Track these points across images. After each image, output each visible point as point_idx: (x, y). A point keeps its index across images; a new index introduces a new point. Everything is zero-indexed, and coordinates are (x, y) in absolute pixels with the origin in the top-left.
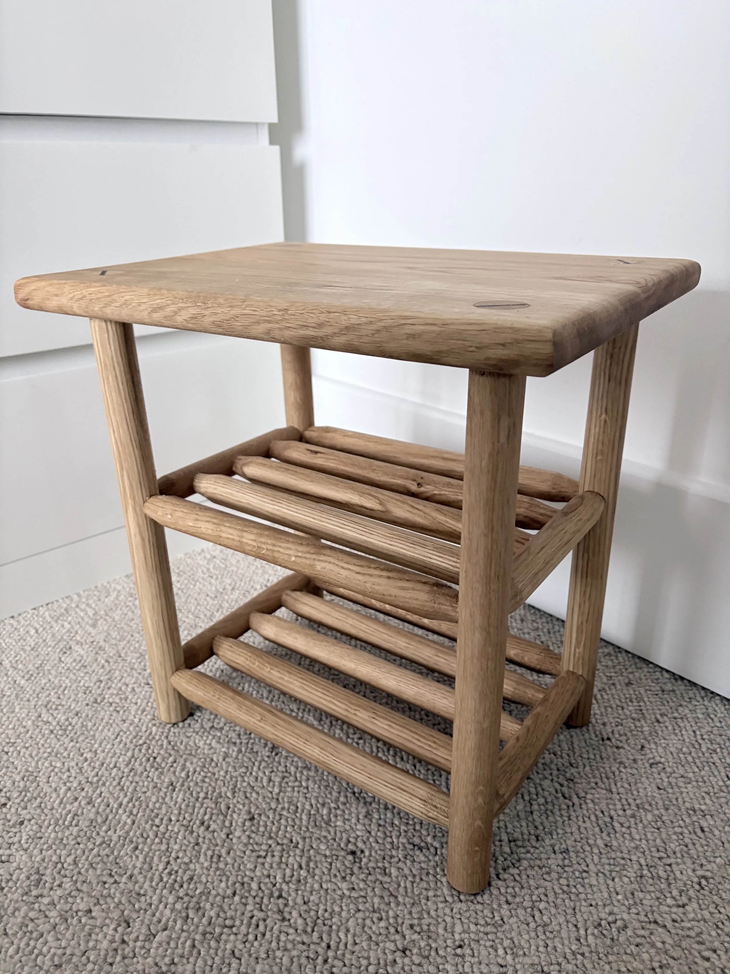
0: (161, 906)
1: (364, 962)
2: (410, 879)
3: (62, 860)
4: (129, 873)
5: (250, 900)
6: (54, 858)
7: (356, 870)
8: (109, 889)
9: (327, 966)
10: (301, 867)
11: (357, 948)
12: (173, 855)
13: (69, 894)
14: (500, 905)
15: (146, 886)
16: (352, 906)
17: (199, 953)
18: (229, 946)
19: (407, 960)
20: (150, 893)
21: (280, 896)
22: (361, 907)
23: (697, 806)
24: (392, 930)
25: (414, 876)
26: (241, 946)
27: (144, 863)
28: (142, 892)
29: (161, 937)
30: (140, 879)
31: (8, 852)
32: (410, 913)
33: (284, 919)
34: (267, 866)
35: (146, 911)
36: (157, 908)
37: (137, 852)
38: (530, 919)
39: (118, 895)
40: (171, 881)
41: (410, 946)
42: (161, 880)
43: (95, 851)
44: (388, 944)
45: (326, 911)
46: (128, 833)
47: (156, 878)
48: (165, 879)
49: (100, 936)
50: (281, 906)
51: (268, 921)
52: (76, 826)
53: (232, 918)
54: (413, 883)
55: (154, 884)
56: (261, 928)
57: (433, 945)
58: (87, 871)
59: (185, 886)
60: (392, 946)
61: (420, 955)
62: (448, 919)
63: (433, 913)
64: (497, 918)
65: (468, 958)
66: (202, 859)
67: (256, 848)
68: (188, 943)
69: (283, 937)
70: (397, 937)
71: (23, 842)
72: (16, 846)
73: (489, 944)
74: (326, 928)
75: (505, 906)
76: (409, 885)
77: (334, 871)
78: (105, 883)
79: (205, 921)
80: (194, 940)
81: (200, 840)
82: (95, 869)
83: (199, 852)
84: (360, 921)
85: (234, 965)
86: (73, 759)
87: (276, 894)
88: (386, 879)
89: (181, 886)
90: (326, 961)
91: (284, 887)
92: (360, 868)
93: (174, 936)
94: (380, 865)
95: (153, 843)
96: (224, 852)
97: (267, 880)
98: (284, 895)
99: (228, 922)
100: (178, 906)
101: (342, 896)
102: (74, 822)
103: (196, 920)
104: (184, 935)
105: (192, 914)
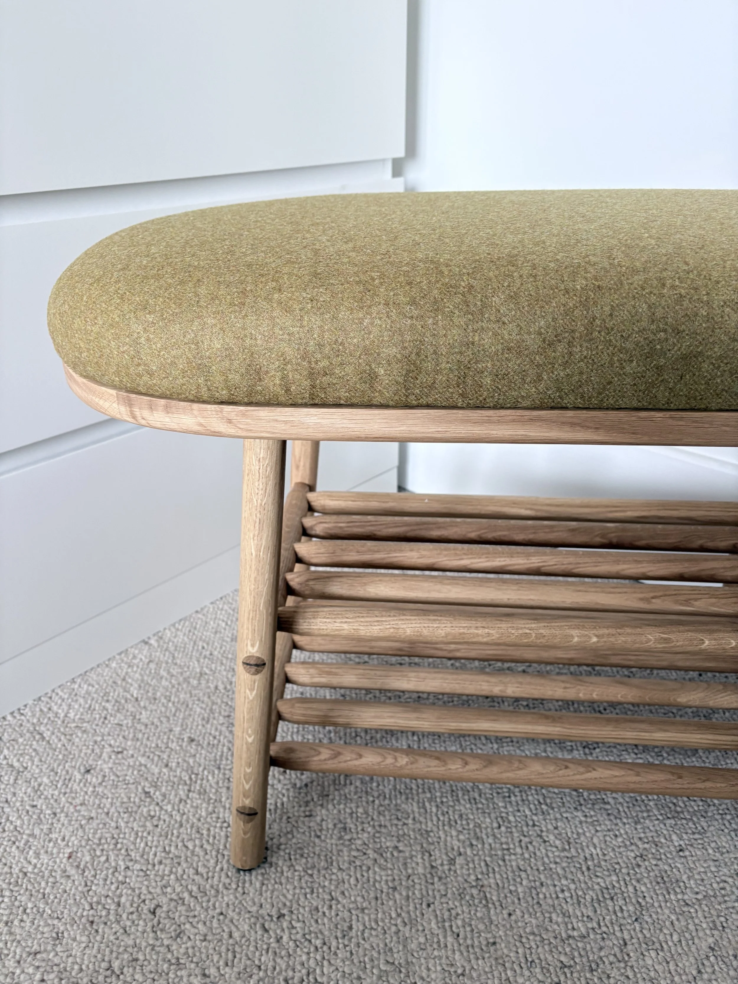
0: (449, 839)
1: (617, 866)
2: (625, 805)
3: (354, 810)
4: (412, 816)
5: (514, 830)
6: (348, 810)
7: (582, 802)
8: (402, 829)
9: (591, 871)
10: (540, 802)
11: (607, 858)
12: (438, 800)
13: (374, 836)
14: (698, 819)
15: (430, 824)
16: (591, 828)
17: (494, 870)
18: (514, 864)
19: (647, 863)
20: (435, 829)
21: (534, 825)
22: (598, 828)
24: (628, 843)
25: (627, 802)
26: (522, 863)
27: (419, 808)
28: (429, 829)
29: (460, 861)
30: (422, 819)
31: (308, 809)
32: (636, 829)
33: (545, 842)
34: (514, 803)
35: (438, 843)
36: (446, 841)
37: (410, 801)
38: (723, 827)
39: (411, 833)
40: (446, 820)
41: (645, 853)
42: (439, 819)
43: (377, 802)
44: (629, 853)
45: (572, 832)
46: (395, 786)
47: (435, 819)
48: (441, 818)
49: (414, 865)
50: (539, 833)
51: (534, 843)
52: (351, 784)
53: (507, 843)
54: (628, 807)
55: (435, 823)
56: (531, 848)
57: (662, 851)
58: (378, 817)
59: (459, 822)
60: (633, 855)
61: (655, 858)
62: (665, 832)
63: (652, 828)
64: (699, 828)
65: (689, 858)
66: (462, 802)
67: (500, 791)
68: (483, 864)
69: (550, 854)
70: (633, 847)
71: (315, 800)
72: (312, 803)
73: (700, 846)
74: (578, 846)
75: (702, 819)
76: (626, 810)
77: (567, 805)
78: (396, 825)
79: (487, 846)
80: (485, 861)
81: (454, 788)
82: (384, 816)
83: (457, 796)
84: (601, 838)
85: (523, 875)
86: (319, 732)
87: (531, 823)
88: (608, 807)
89: (456, 823)
90: (588, 869)
91: (535, 818)
92: (585, 800)
93: (469, 859)
94: (599, 797)
95: (418, 794)
96: (476, 795)
97: (519, 814)
98: (537, 823)
99: (505, 846)
100: (461, 837)
101: (581, 822)
102: (348, 782)
103: (480, 846)
104: (476, 858)
105: (474, 843)
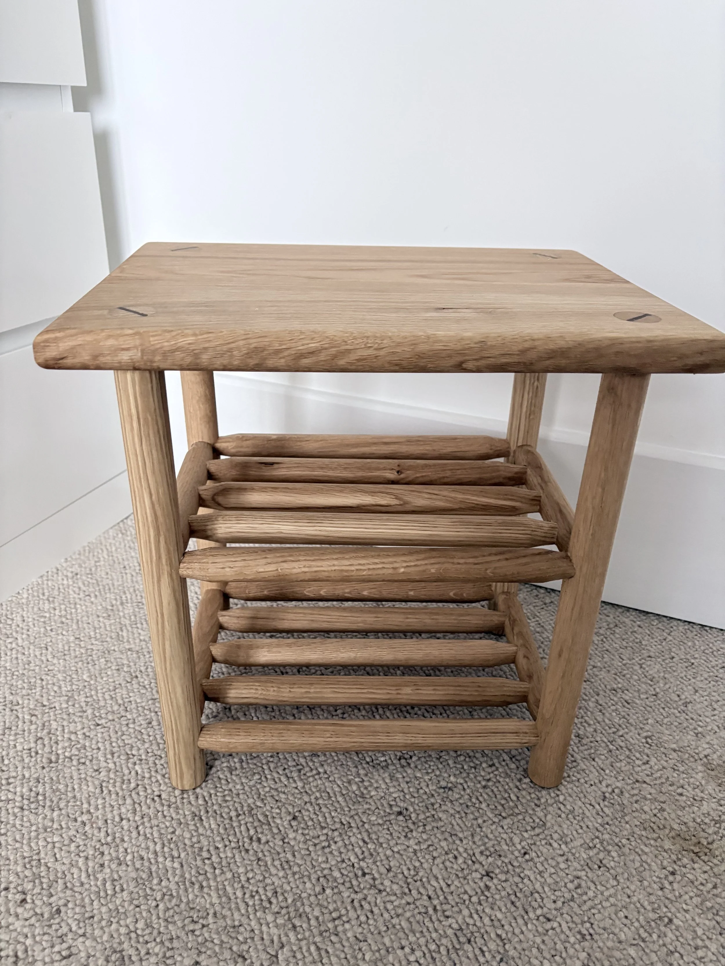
0: (264, 928)
1: (466, 897)
2: (457, 816)
3: (132, 928)
4: (211, 912)
5: (342, 888)
6: (123, 930)
7: (412, 826)
8: (202, 934)
9: (439, 913)
10: (364, 842)
11: (453, 888)
12: (243, 878)
13: (164, 956)
14: (533, 810)
15: (236, 916)
16: (427, 857)
17: (327, 952)
18: (350, 934)
19: (495, 881)
20: (245, 921)
21: (364, 874)
22: (435, 854)
23: (615, 686)
24: (470, 862)
25: (459, 812)
26: (360, 930)
27: (220, 897)
28: (237, 923)
29: (284, 954)
30: (226, 912)
31: (65, 945)
32: (474, 843)
33: (380, 891)
34: (336, 853)
35: (253, 938)
36: (262, 932)
37: (206, 890)
38: (559, 812)
39: (215, 936)
40: (257, 902)
41: (491, 869)
42: (247, 905)
43: (161, 906)
44: (474, 875)
45: (409, 869)
46: (183, 876)
47: (242, 906)
48: (251, 903)
50: (371, 882)
51: (369, 899)
52: (122, 890)
53: (335, 910)
54: (461, 818)
55: (243, 911)
56: (366, 906)
57: (507, 861)
58: (167, 927)
59: (274, 900)
60: (477, 875)
61: (502, 872)
62: (504, 836)
63: (490, 836)
64: (537, 820)
65: (536, 860)
66: (273, 871)
67: (316, 841)
68: (313, 948)
69: (390, 906)
70: (477, 866)
71: (74, 929)
72: (70, 936)
73: (543, 842)
74: (419, 883)
75: (538, 809)
76: (460, 822)
77: (395, 835)
78: (193, 931)
79: (313, 922)
80: (315, 943)
81: (260, 855)
82: (174, 923)
83: (266, 865)
84: (441, 866)
85: (365, 947)
86: (68, 828)
87: (360, 873)
88: (441, 824)
89: (270, 903)
90: (435, 909)
91: (363, 864)
92: (414, 823)
93: (295, 948)
94: (428, 814)
95: (215, 877)
96: (289, 856)
97: (344, 865)
98: (366, 871)
99: (334, 915)
100: (280, 921)
101: (415, 852)
102: (118, 889)
103: (305, 926)
104: (304, 943)
105: (297, 922)
